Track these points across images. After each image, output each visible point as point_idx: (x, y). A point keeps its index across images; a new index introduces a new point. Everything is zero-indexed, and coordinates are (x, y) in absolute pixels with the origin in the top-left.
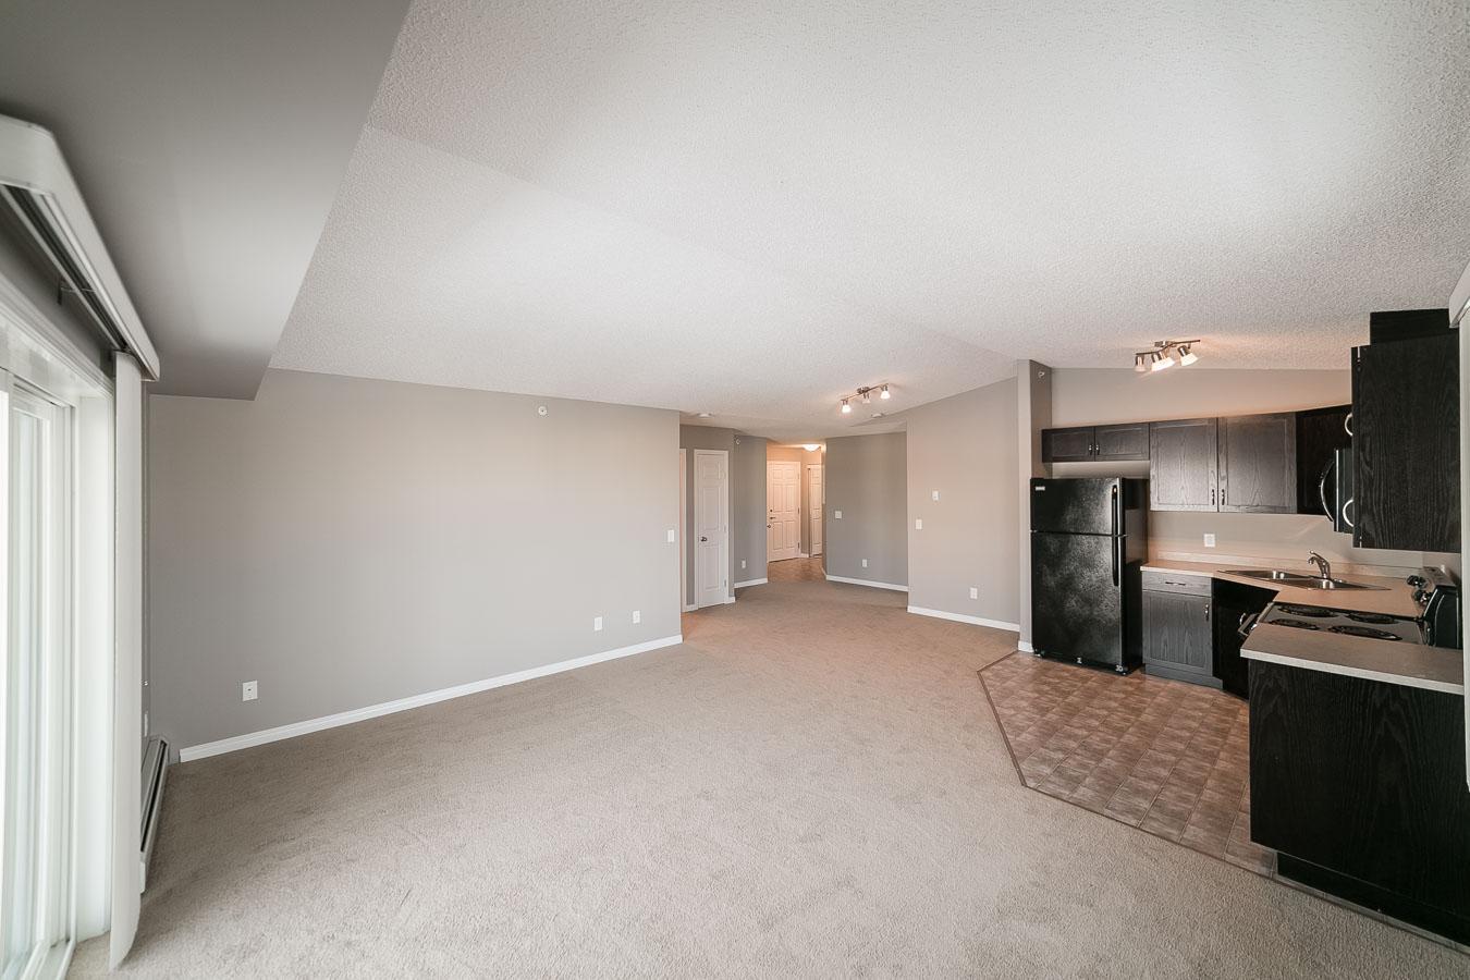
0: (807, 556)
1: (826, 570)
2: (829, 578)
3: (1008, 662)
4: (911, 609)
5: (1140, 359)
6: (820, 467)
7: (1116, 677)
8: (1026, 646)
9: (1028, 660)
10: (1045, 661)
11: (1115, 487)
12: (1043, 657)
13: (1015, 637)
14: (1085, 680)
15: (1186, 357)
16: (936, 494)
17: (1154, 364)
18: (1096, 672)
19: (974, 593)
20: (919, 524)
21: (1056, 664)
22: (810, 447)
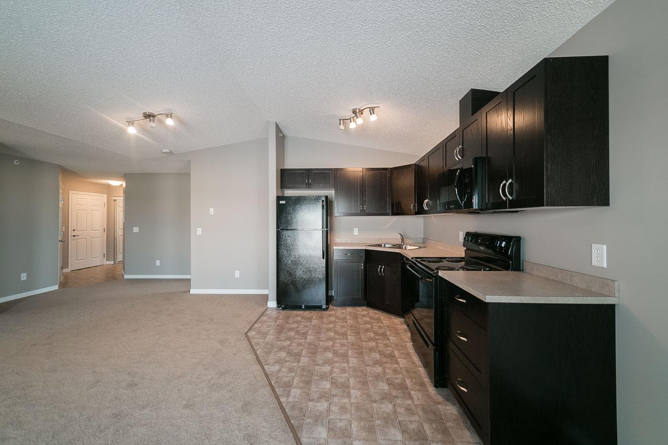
0: (112, 262)
1: (124, 271)
2: (126, 277)
3: (264, 318)
4: (192, 291)
5: (342, 121)
6: (122, 198)
7: (323, 312)
8: (272, 304)
9: (274, 314)
10: (285, 311)
11: (323, 201)
12: (283, 309)
13: (265, 298)
14: (310, 319)
15: (373, 115)
16: (212, 210)
17: (351, 124)
18: (313, 312)
19: (237, 274)
20: (199, 231)
21: (291, 312)
22: (115, 183)
